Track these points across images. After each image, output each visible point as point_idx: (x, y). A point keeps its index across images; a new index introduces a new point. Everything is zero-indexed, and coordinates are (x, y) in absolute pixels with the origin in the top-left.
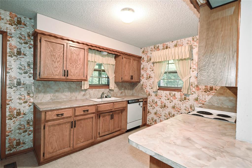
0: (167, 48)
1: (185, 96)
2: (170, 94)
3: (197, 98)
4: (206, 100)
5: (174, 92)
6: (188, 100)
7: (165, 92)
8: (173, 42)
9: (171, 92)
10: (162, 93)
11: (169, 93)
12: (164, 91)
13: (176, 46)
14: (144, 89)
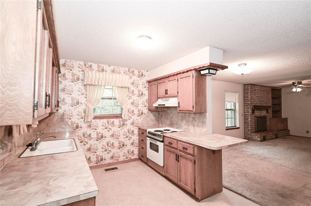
0: (103, 70)
1: (123, 122)
2: (108, 122)
3: (133, 122)
4: (139, 123)
5: (112, 120)
6: (126, 125)
7: (102, 120)
8: (109, 66)
9: (109, 119)
10: (98, 122)
11: (106, 121)
12: (100, 120)
13: (113, 71)
14: (67, 120)
